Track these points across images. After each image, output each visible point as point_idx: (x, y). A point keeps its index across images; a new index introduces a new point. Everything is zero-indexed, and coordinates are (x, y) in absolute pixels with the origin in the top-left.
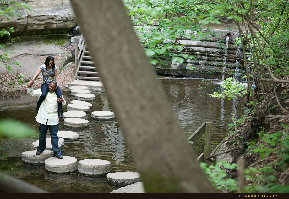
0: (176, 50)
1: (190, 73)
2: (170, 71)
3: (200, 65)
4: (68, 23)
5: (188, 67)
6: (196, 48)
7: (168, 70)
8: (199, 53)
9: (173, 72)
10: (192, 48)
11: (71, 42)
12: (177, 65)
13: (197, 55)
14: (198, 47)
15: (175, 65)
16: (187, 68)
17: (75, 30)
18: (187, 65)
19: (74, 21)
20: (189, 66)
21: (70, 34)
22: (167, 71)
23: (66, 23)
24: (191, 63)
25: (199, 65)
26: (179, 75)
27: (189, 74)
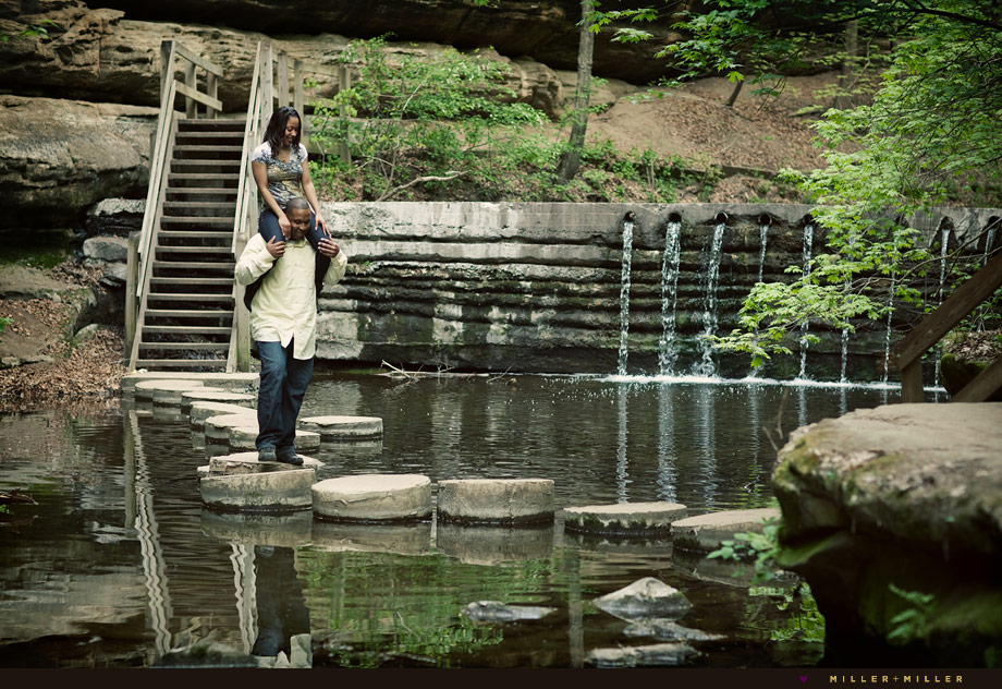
0: (448, 279)
1: (499, 358)
2: (431, 352)
3: (535, 325)
4: (72, 190)
5: (494, 336)
6: (519, 269)
7: (425, 348)
8: (529, 284)
9: (440, 354)
10: (505, 267)
11: (85, 258)
12: (453, 329)
13: (522, 291)
14: (526, 266)
15: (446, 329)
16: (490, 339)
17: (93, 218)
18: (489, 329)
19: (91, 185)
20: (496, 333)
21: (75, 232)
22: (420, 355)
23: (64, 190)
24: (501, 321)
25: (530, 329)
26: (463, 364)
27: (497, 362)
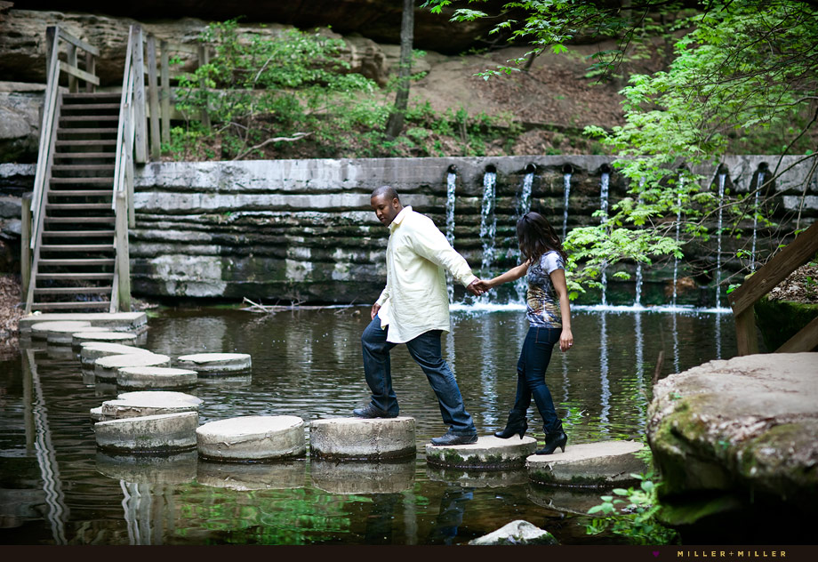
0: (298, 226)
1: (344, 292)
2: (284, 288)
3: (373, 263)
5: (339, 273)
6: (359, 216)
7: (280, 286)
8: (367, 229)
9: (293, 291)
10: (347, 215)
12: (303, 269)
13: (362, 235)
14: (363, 213)
15: (297, 269)
16: (335, 276)
18: (334, 268)
20: (341, 271)
22: (276, 291)
24: (344, 261)
25: (370, 266)
26: (312, 298)
27: (342, 295)
